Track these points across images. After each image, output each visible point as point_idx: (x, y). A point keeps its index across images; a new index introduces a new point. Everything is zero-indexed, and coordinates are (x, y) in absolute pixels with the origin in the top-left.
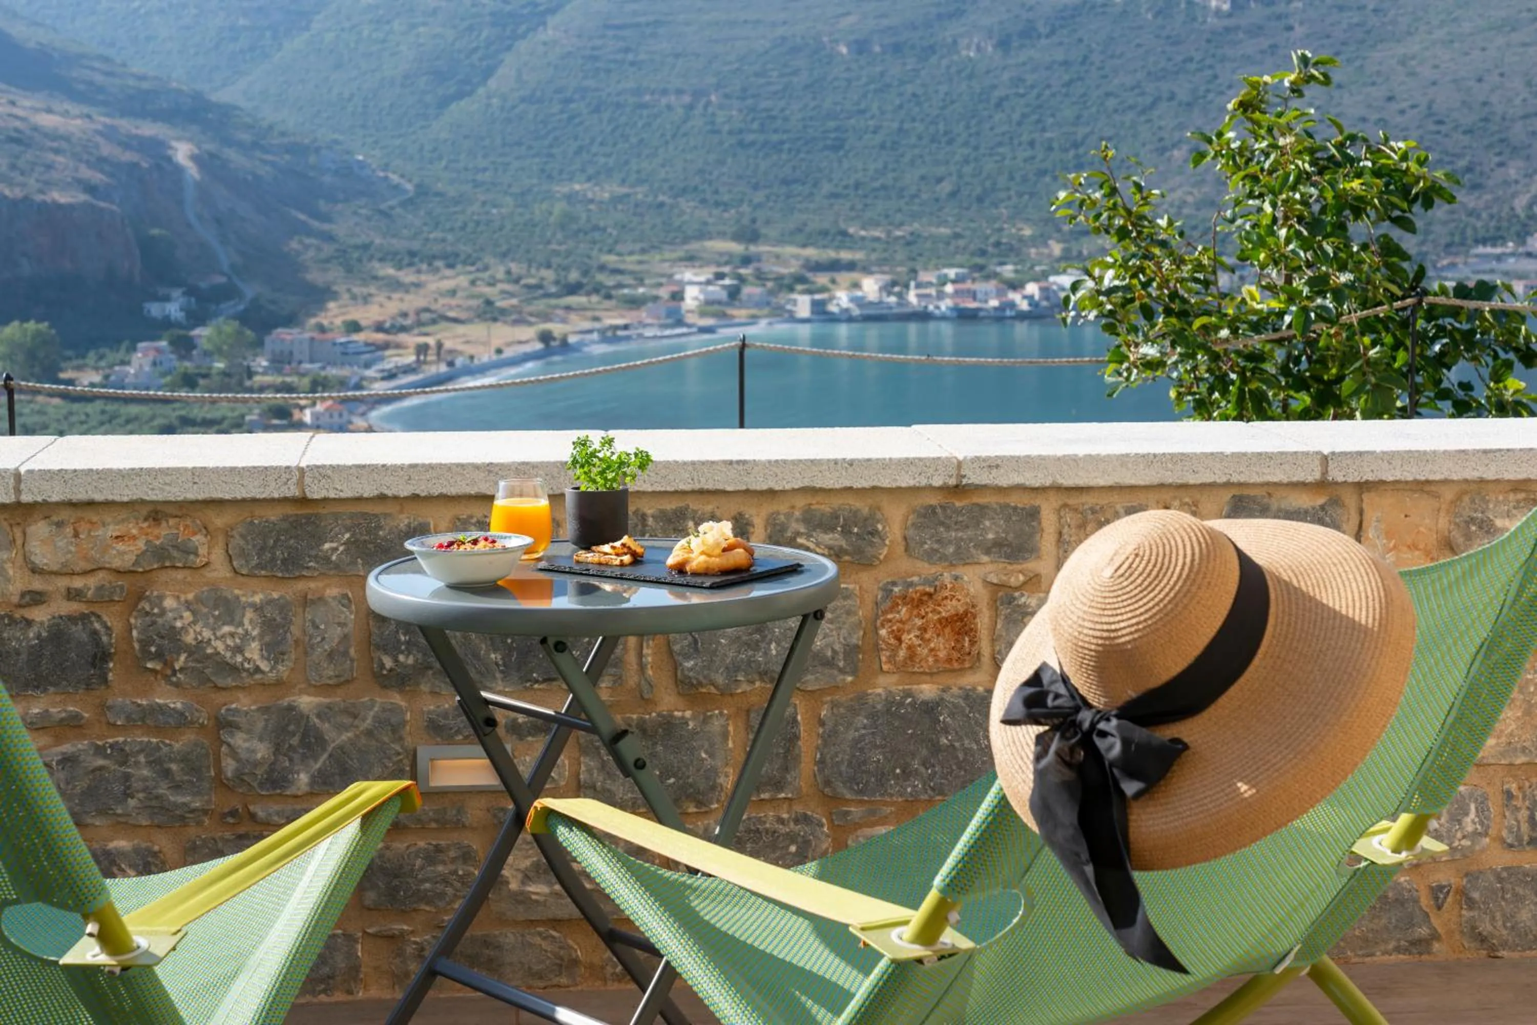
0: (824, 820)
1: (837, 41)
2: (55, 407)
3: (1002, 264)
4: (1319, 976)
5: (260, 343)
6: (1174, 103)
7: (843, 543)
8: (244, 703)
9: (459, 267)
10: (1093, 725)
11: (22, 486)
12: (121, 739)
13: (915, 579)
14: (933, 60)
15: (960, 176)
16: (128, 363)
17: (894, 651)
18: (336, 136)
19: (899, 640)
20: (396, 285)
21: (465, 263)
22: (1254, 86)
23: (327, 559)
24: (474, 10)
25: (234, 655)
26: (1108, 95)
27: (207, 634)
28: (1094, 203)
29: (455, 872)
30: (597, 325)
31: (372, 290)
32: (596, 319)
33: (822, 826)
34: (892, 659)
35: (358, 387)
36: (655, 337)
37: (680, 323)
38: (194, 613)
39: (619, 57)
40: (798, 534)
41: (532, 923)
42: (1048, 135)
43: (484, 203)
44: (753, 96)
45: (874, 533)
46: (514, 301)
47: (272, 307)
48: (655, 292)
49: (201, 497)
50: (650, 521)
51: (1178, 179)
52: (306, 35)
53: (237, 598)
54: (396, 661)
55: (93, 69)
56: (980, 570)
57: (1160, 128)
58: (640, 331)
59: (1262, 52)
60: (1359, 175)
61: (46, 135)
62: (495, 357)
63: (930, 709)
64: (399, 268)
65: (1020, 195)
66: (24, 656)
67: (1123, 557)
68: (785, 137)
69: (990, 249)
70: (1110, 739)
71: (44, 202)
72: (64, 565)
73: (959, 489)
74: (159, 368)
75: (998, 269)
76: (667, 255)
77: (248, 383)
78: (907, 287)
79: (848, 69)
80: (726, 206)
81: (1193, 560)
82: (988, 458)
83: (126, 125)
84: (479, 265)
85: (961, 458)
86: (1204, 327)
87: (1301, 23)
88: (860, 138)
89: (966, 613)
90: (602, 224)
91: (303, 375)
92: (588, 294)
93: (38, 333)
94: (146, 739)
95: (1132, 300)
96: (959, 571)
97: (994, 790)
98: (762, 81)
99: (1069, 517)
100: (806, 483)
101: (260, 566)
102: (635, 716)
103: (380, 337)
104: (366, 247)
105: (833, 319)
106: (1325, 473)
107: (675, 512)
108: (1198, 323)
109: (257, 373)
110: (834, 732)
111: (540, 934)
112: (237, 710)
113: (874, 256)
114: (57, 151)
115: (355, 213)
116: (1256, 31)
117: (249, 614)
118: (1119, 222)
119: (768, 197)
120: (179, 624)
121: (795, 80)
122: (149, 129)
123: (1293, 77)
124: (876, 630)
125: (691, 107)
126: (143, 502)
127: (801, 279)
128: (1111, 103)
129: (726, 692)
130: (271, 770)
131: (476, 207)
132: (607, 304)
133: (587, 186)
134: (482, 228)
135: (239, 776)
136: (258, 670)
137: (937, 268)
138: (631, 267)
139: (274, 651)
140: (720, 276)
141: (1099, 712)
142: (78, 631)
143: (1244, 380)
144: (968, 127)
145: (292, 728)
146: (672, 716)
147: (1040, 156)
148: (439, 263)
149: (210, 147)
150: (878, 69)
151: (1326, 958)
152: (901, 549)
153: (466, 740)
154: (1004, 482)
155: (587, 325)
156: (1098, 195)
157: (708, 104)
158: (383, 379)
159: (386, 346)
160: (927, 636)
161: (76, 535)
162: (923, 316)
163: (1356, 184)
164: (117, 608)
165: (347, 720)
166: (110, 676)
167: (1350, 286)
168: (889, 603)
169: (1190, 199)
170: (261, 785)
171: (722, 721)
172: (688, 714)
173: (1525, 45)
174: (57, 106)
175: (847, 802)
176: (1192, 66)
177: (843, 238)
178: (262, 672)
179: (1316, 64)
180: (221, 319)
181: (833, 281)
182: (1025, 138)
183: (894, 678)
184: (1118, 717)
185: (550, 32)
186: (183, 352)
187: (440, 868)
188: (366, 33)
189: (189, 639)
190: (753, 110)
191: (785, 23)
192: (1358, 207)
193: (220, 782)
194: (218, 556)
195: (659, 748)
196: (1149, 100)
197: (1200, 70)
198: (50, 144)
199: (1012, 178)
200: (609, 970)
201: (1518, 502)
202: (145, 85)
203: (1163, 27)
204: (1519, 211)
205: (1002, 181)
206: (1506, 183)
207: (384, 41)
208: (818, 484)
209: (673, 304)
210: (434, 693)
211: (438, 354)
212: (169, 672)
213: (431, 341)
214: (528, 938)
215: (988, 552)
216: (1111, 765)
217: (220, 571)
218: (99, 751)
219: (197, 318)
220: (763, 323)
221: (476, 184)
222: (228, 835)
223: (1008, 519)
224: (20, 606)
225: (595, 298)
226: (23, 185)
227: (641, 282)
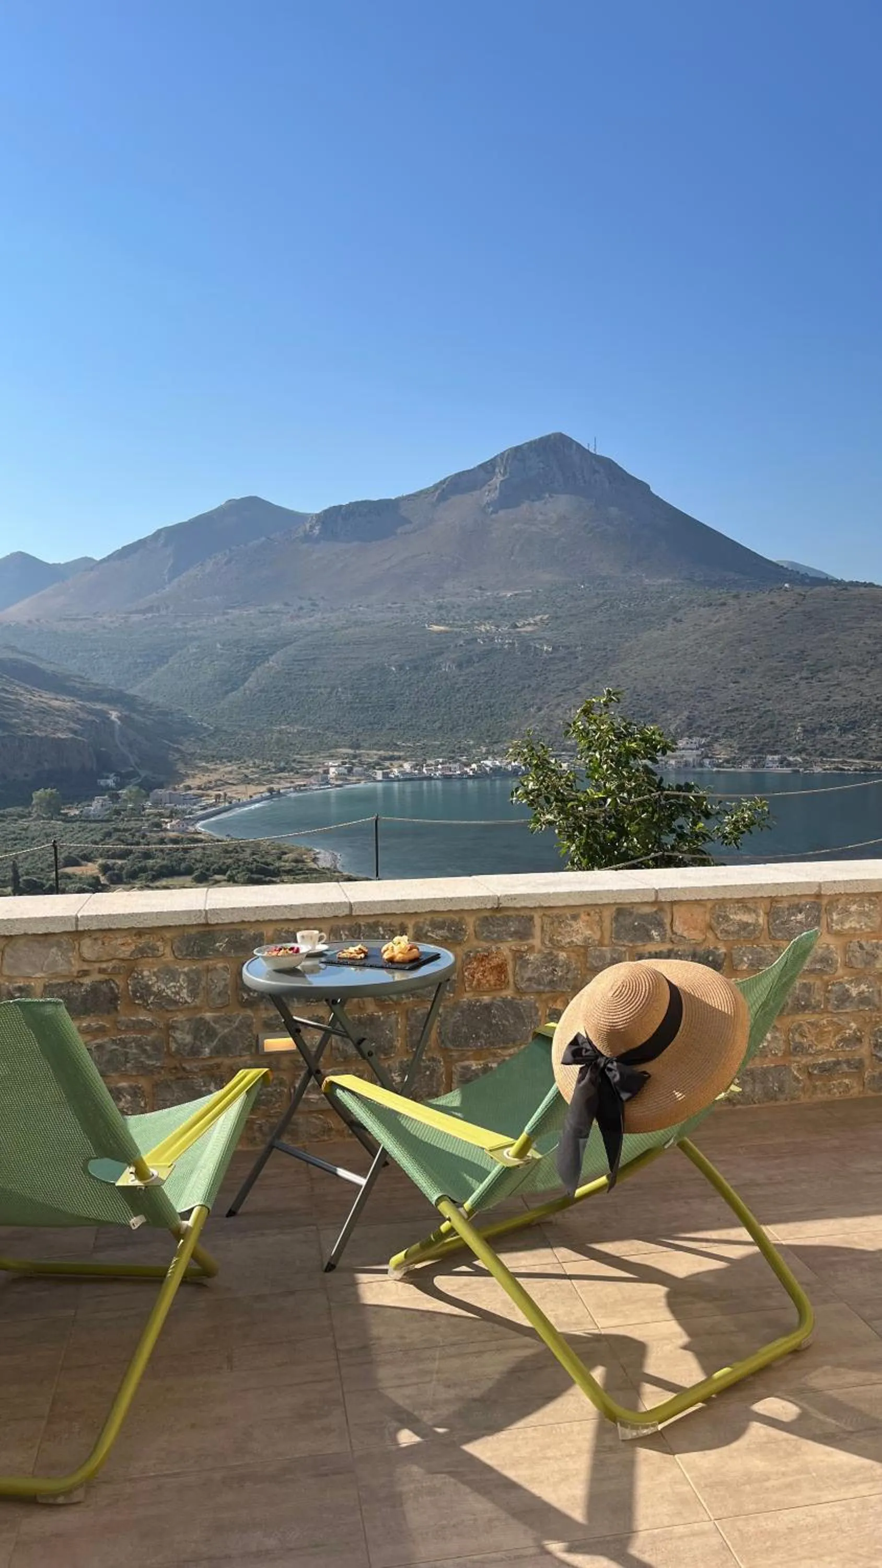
0: (441, 1059)
1: (390, 665)
2: (60, 825)
3: (462, 756)
4: (682, 1145)
5: (148, 796)
6: (530, 689)
7: (447, 934)
8: (180, 1017)
9: (233, 762)
10: (605, 1065)
11: (79, 923)
12: (123, 1036)
13: (480, 949)
14: (431, 672)
15: (443, 720)
16: (91, 806)
17: (472, 981)
18: (180, 707)
19: (474, 977)
20: (206, 770)
21: (236, 760)
22: (589, 703)
23: (218, 951)
24: (238, 654)
25: (175, 996)
26: (503, 686)
27: (163, 987)
28: (524, 754)
29: (276, 1090)
30: (292, 785)
31: (196, 772)
32: (292, 782)
33: (440, 1062)
34: (470, 986)
35: (190, 813)
36: (317, 790)
37: (328, 783)
38: (157, 977)
39: (300, 673)
40: (428, 931)
41: (311, 1112)
42: (479, 703)
43: (243, 735)
44: (357, 688)
45: (462, 929)
46: (257, 776)
47: (153, 780)
48: (316, 770)
49: (161, 925)
50: (363, 928)
51: (533, 720)
52: (166, 666)
53: (177, 969)
54: (249, 995)
55: (75, 681)
56: (508, 945)
57: (525, 699)
58: (311, 787)
59: (566, 668)
60: (635, 741)
61: (55, 709)
62: (249, 799)
63: (487, 1007)
64: (207, 762)
65: (468, 727)
66: (79, 999)
67: (617, 987)
68: (370, 705)
69: (456, 750)
70: (614, 1072)
71: (54, 738)
72: (98, 958)
73: (498, 909)
74: (104, 808)
75: (460, 758)
76: (322, 755)
77: (143, 813)
78: (422, 766)
79: (396, 677)
80: (345, 734)
81: (650, 989)
82: (511, 895)
83: (89, 705)
84: (242, 761)
85: (499, 895)
86: (572, 806)
87: (581, 656)
88: (401, 705)
89: (502, 964)
90: (294, 742)
91: (166, 809)
92: (289, 772)
93: (52, 793)
94: (134, 1036)
95: (541, 795)
96: (499, 945)
97: (554, 1088)
98: (359, 682)
99: (546, 920)
100: (432, 908)
101: (187, 955)
102: (357, 1016)
103: (200, 792)
104: (193, 754)
105: (392, 780)
106: (657, 897)
107: (374, 923)
108: (569, 805)
109: (146, 809)
110: (445, 1019)
111: (315, 1117)
112: (176, 1021)
113: (408, 754)
114: (59, 716)
115: (189, 740)
116: (563, 659)
117: (182, 977)
118: (535, 762)
119: (364, 730)
120: (150, 983)
121: (374, 681)
122: (98, 706)
123: (604, 699)
124: (463, 973)
125: (331, 693)
126: (133, 928)
127: (378, 764)
128: (505, 689)
129: (397, 1003)
130: (192, 1047)
131: (240, 736)
132: (297, 776)
133: (288, 726)
134: (243, 745)
135: (178, 1051)
136: (186, 1002)
137: (435, 758)
138: (305, 760)
139: (193, 993)
140: (344, 763)
141: (607, 1058)
142: (104, 988)
143: (589, 827)
144: (445, 700)
145: (202, 1028)
146: (373, 1015)
147: (476, 712)
148: (224, 760)
149: (126, 713)
150: (408, 677)
151: (686, 1139)
152: (473, 937)
153: (282, 1030)
154: (518, 906)
155: (289, 785)
156: (525, 750)
157: (338, 691)
158: (201, 810)
159: (202, 796)
160: (486, 974)
161: (103, 944)
162: (430, 778)
163: (633, 745)
164: (121, 976)
165: (227, 1023)
166: (119, 1008)
167: (633, 788)
168: (468, 961)
169: (538, 728)
170: (188, 1054)
171: (395, 1016)
172: (380, 1014)
173: (672, 663)
174: (59, 697)
175: (451, 1051)
176: (537, 674)
177: (397, 747)
178: (189, 1003)
179: (614, 694)
180: (131, 786)
181: (391, 764)
182: (470, 704)
183: (471, 994)
184: (617, 1061)
185: (271, 663)
186: (115, 800)
187: (269, 1089)
188: (192, 665)
189: (155, 989)
190: (357, 694)
191: (369, 658)
192: (634, 754)
193: (169, 1054)
194: (168, 950)
195: (368, 1030)
196: (520, 688)
197: (540, 675)
198: (57, 713)
199: (464, 720)
200: (346, 1132)
201: (739, 907)
202: (98, 688)
203: (525, 658)
204: (671, 730)
205: (461, 722)
206: (667, 720)
207: (200, 667)
208: (437, 909)
209: (325, 775)
210: (266, 1009)
211: (225, 799)
212: (145, 1004)
213: (221, 793)
214: (310, 1119)
215: (511, 937)
216: (615, 1084)
217: (169, 958)
218: (114, 1042)
219: (121, 786)
220: (363, 782)
221: (240, 726)
222: (172, 1078)
223: (520, 921)
224: (78, 977)
225: (291, 774)
226: (46, 731)
227: (311, 766)
